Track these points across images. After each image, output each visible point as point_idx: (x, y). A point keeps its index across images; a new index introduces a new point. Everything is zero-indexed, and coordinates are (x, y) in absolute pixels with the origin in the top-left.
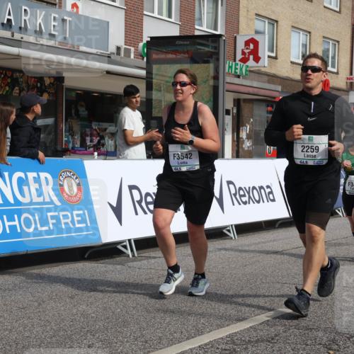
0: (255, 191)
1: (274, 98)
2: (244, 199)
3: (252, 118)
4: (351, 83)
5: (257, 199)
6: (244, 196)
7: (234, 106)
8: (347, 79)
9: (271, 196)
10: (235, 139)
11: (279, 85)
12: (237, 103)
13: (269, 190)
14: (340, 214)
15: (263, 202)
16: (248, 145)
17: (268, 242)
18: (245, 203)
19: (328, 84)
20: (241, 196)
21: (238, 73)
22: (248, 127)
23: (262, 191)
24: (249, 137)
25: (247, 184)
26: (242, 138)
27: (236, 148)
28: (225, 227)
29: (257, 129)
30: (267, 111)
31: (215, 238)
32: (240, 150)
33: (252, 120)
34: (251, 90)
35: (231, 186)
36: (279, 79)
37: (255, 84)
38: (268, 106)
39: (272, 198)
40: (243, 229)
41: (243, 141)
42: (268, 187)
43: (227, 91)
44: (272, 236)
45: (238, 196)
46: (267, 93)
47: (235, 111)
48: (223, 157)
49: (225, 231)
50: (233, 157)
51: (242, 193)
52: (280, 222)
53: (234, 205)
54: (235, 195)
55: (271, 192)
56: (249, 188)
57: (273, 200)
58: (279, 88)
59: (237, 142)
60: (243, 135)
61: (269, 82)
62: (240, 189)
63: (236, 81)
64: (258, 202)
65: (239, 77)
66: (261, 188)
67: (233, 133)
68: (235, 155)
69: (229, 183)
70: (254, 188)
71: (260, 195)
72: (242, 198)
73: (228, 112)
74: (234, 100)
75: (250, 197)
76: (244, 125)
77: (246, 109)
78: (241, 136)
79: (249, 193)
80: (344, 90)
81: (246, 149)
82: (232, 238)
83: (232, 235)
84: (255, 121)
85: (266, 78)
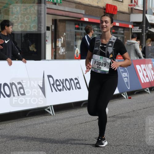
0: (67, 82)
1: (80, 19)
2: (59, 87)
3: (65, 32)
4: (132, 8)
5: (69, 87)
6: (60, 85)
7: (53, 24)
8: (129, 5)
9: (78, 85)
10: (54, 47)
11: (83, 10)
12: (55, 22)
13: (77, 81)
14: (125, 97)
15: (73, 89)
16: (63, 51)
17: (76, 116)
18: (60, 90)
19: (116, 9)
20: (57, 85)
21: (55, 2)
22: (62, 39)
23: (72, 81)
24: (63, 46)
25: (61, 77)
26: (58, 46)
27: (54, 53)
28: (46, 107)
29: (69, 40)
30: (75, 28)
31: (39, 115)
32: (57, 54)
33: (65, 34)
34: (64, 13)
35: (51, 79)
36: (83, 6)
37: (67, 9)
38: (76, 24)
39: (78, 86)
40: (59, 108)
41: (59, 48)
42: (76, 79)
43: (47, 14)
44: (78, 113)
45: (55, 86)
46: (75, 15)
47: (53, 28)
48: (45, 58)
49: (46, 110)
50: (52, 59)
51: (58, 83)
52: (84, 103)
53: (52, 91)
54: (53, 85)
55: (78, 83)
56: (63, 80)
57: (80, 88)
58: (83, 12)
59: (55, 49)
60: (59, 44)
61: (76, 8)
62: (57, 80)
63: (54, 7)
64: (69, 89)
65: (55, 4)
66: (71, 79)
67: (52, 43)
68: (53, 57)
69: (49, 76)
70: (66, 80)
71: (71, 84)
72: (58, 87)
73: (48, 29)
74: (53, 20)
75: (63, 86)
76: (59, 37)
77: (60, 26)
78: (57, 45)
79: (63, 83)
80: (126, 13)
81: (61, 54)
82: (51, 115)
83: (51, 113)
84: (67, 34)
85: (74, 5)
